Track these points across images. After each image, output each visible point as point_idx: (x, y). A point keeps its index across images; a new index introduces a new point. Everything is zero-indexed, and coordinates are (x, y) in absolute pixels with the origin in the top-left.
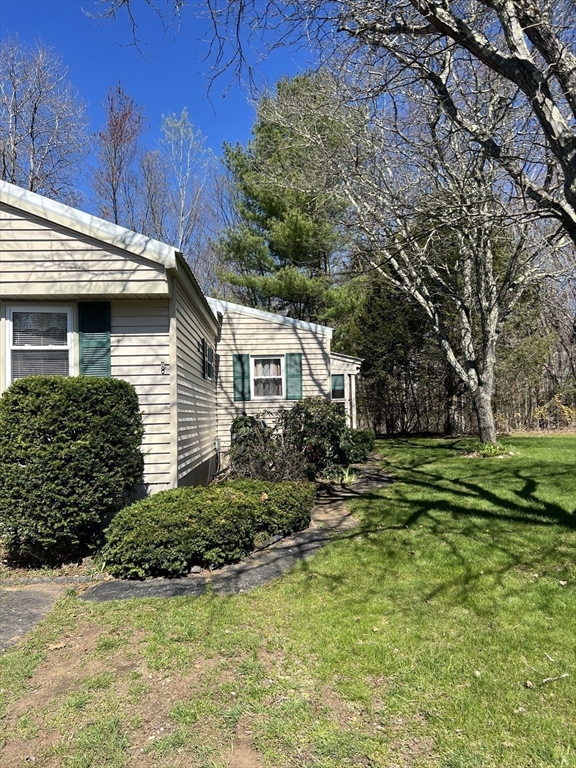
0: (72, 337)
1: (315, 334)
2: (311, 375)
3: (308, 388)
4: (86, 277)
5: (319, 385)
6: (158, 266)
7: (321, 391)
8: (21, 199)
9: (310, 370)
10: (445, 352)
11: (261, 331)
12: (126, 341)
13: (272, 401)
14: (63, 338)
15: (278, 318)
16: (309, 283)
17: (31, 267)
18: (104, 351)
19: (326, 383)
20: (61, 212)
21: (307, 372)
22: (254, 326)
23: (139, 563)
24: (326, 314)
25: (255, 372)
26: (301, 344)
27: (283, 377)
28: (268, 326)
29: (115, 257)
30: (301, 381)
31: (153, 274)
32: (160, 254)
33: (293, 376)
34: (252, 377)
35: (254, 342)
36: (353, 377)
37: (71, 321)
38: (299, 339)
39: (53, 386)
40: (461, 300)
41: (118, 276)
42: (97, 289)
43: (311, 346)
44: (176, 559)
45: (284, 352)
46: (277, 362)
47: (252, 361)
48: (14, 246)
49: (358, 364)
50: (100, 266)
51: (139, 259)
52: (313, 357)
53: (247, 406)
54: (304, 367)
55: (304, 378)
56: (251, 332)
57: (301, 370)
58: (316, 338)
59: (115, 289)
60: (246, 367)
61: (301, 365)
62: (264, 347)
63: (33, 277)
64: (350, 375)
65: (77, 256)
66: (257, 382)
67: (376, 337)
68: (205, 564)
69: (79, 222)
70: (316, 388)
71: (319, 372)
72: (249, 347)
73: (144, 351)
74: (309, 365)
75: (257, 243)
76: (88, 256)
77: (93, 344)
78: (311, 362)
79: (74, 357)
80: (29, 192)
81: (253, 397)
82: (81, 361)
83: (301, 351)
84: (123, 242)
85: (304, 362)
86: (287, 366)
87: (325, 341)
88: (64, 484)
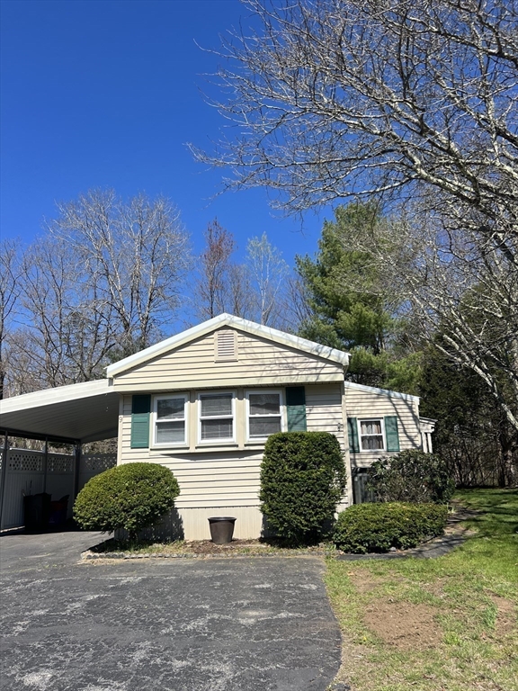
0: (283, 408)
1: (405, 401)
2: (405, 432)
3: (404, 443)
4: (295, 372)
5: (412, 440)
6: (338, 365)
7: (414, 445)
8: (257, 330)
9: (404, 428)
10: (506, 412)
11: (364, 400)
12: (315, 410)
13: (376, 453)
14: (277, 410)
15: (377, 390)
16: (374, 359)
17: (263, 367)
18: (301, 416)
19: (417, 439)
20: (281, 336)
21: (402, 430)
22: (359, 397)
23: (361, 543)
24: (390, 384)
25: (362, 432)
26: (396, 409)
27: (383, 434)
28: (369, 396)
29: (311, 360)
30: (398, 437)
31: (334, 369)
32: (339, 357)
33: (391, 434)
34: (360, 435)
35: (359, 408)
36: (429, 435)
37: (282, 398)
38: (394, 405)
39: (302, 436)
40: (512, 371)
41: (314, 371)
42: (301, 380)
43: (403, 410)
44: (384, 541)
45: (383, 416)
46: (378, 423)
47: (359, 422)
48: (254, 356)
49: (432, 424)
50: (302, 366)
51: (327, 361)
52: (405, 418)
53: (357, 457)
54: (400, 427)
55: (400, 435)
56: (356, 401)
57: (397, 429)
58: (407, 405)
59: (312, 379)
60: (354, 428)
61: (397, 425)
62: (367, 412)
63: (264, 374)
64: (426, 434)
65: (289, 360)
66: (363, 438)
67: (437, 402)
68: (399, 546)
69: (291, 341)
70: (410, 443)
71: (411, 430)
72: (355, 412)
73: (326, 416)
74: (403, 425)
75: (328, 330)
76: (295, 360)
77: (295, 412)
78: (404, 422)
79: (284, 421)
80: (262, 326)
81: (361, 450)
82: (289, 423)
83: (395, 415)
84: (317, 351)
85: (399, 423)
86: (386, 425)
87: (413, 406)
88: (315, 494)
